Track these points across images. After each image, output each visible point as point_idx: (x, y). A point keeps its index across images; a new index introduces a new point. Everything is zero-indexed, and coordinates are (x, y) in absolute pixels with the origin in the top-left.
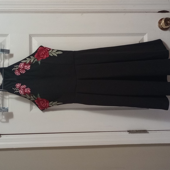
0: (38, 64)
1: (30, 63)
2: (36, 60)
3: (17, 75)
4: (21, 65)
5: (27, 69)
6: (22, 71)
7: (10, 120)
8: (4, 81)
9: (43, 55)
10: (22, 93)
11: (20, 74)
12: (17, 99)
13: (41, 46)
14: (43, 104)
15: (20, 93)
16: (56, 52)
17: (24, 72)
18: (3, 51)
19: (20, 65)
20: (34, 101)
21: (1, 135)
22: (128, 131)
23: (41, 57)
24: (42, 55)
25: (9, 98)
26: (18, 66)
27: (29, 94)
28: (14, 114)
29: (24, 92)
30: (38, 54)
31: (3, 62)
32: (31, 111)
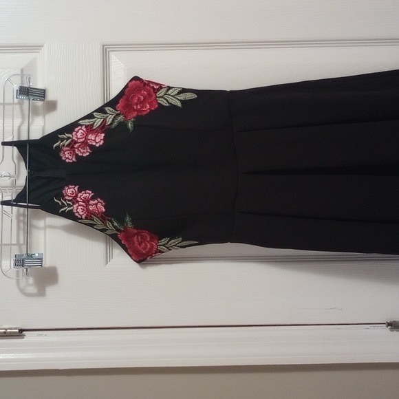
1: (103, 128)
2: (121, 118)
3: (67, 160)
4: (79, 134)
5: (94, 144)
6: (82, 151)
7: (50, 290)
8: (31, 179)
9: (142, 103)
10: (81, 213)
11: (76, 159)
12: (67, 229)
13: (136, 78)
14: (140, 244)
15: (77, 214)
16: (179, 93)
17: (85, 153)
19: (74, 133)
20: (114, 237)
21: (24, 333)
22: (389, 324)
23: (134, 110)
24: (137, 104)
25: (45, 228)
26: (70, 136)
27: (102, 217)
28: (60, 272)
29: (88, 210)
30: (127, 100)
31: (27, 124)
32: (107, 263)
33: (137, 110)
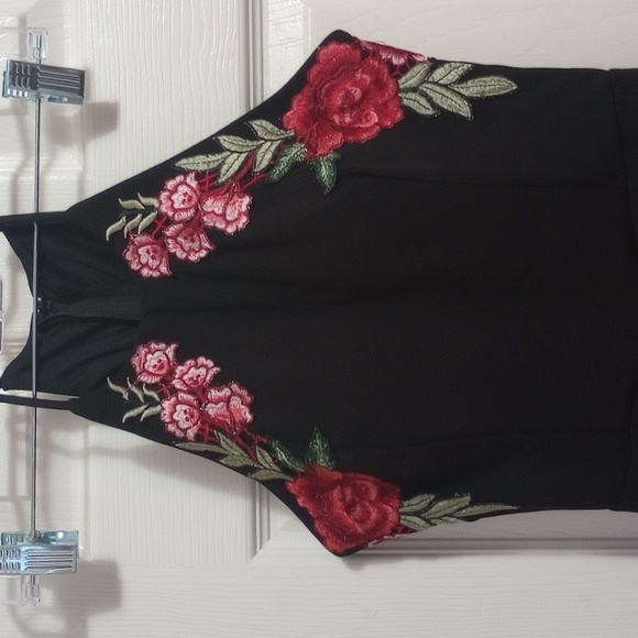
0: (319, 185)
1: (247, 179)
2: (297, 151)
3: (145, 272)
4: (177, 197)
5: (220, 225)
6: (187, 245)
7: (99, 625)
9: (357, 107)
10: (184, 425)
11: (170, 266)
13: (339, 37)
14: (349, 508)
15: (171, 428)
16: (463, 79)
17: (196, 250)
18: (26, 75)
19: (164, 195)
23: (336, 128)
24: (342, 111)
25: (87, 452)
26: (154, 202)
27: (242, 435)
28: (129, 577)
29: (203, 415)
30: (315, 98)
31: (33, 169)
32: (254, 552)
33: (343, 129)
